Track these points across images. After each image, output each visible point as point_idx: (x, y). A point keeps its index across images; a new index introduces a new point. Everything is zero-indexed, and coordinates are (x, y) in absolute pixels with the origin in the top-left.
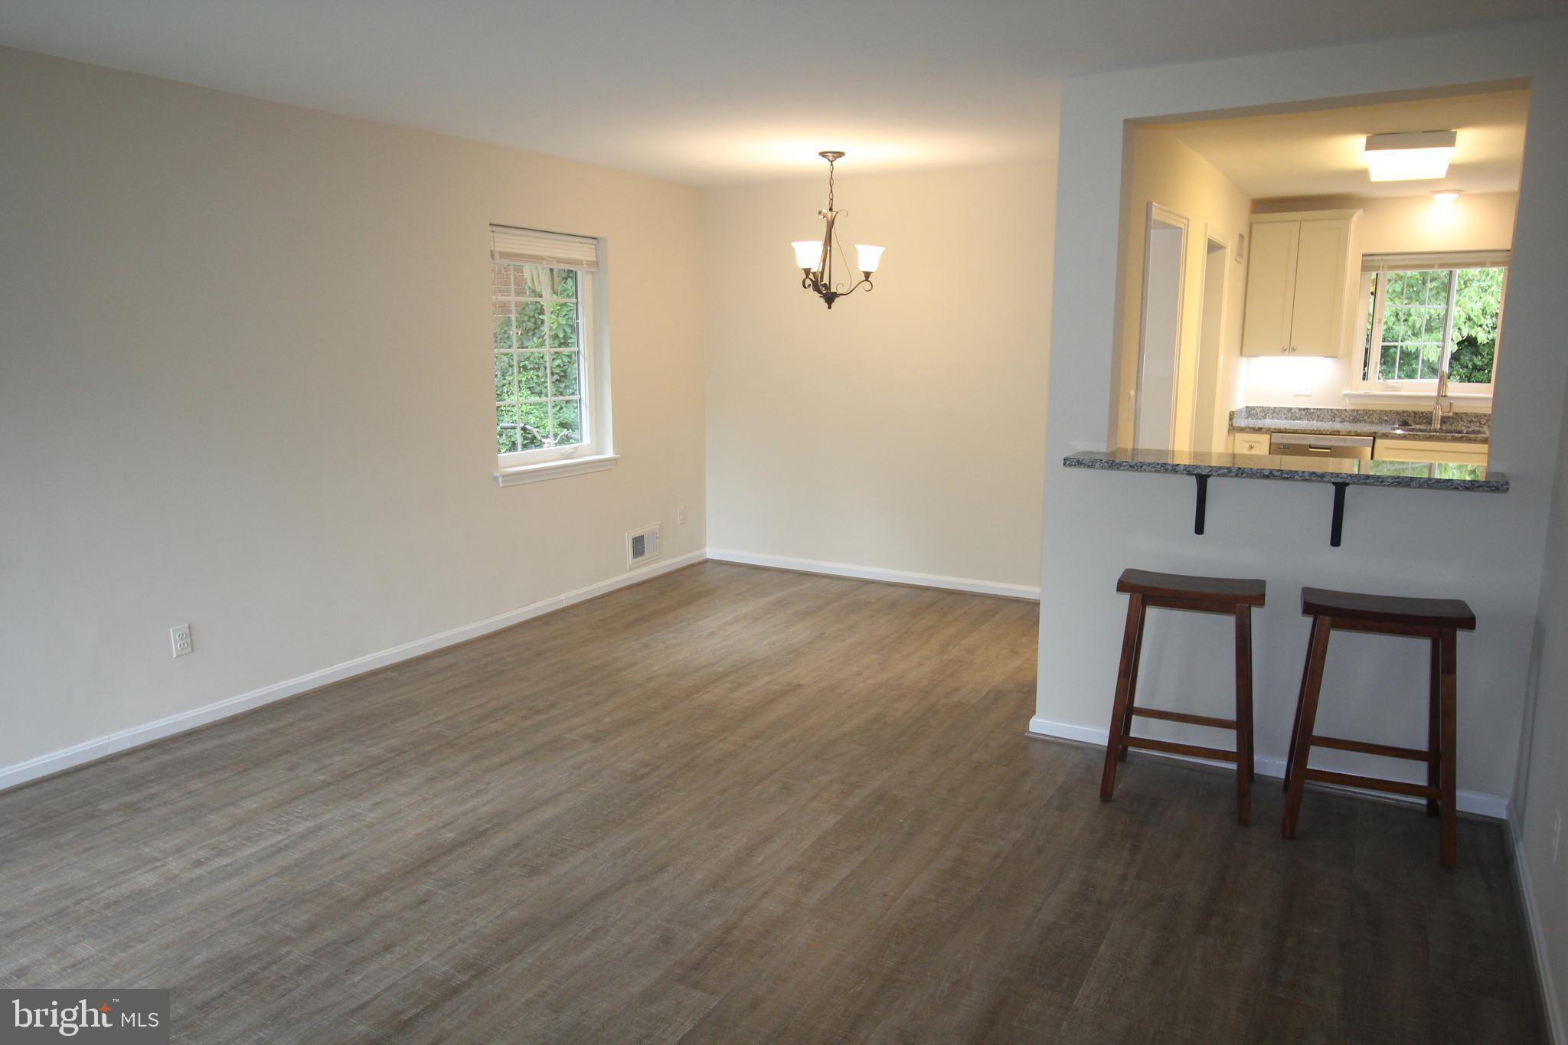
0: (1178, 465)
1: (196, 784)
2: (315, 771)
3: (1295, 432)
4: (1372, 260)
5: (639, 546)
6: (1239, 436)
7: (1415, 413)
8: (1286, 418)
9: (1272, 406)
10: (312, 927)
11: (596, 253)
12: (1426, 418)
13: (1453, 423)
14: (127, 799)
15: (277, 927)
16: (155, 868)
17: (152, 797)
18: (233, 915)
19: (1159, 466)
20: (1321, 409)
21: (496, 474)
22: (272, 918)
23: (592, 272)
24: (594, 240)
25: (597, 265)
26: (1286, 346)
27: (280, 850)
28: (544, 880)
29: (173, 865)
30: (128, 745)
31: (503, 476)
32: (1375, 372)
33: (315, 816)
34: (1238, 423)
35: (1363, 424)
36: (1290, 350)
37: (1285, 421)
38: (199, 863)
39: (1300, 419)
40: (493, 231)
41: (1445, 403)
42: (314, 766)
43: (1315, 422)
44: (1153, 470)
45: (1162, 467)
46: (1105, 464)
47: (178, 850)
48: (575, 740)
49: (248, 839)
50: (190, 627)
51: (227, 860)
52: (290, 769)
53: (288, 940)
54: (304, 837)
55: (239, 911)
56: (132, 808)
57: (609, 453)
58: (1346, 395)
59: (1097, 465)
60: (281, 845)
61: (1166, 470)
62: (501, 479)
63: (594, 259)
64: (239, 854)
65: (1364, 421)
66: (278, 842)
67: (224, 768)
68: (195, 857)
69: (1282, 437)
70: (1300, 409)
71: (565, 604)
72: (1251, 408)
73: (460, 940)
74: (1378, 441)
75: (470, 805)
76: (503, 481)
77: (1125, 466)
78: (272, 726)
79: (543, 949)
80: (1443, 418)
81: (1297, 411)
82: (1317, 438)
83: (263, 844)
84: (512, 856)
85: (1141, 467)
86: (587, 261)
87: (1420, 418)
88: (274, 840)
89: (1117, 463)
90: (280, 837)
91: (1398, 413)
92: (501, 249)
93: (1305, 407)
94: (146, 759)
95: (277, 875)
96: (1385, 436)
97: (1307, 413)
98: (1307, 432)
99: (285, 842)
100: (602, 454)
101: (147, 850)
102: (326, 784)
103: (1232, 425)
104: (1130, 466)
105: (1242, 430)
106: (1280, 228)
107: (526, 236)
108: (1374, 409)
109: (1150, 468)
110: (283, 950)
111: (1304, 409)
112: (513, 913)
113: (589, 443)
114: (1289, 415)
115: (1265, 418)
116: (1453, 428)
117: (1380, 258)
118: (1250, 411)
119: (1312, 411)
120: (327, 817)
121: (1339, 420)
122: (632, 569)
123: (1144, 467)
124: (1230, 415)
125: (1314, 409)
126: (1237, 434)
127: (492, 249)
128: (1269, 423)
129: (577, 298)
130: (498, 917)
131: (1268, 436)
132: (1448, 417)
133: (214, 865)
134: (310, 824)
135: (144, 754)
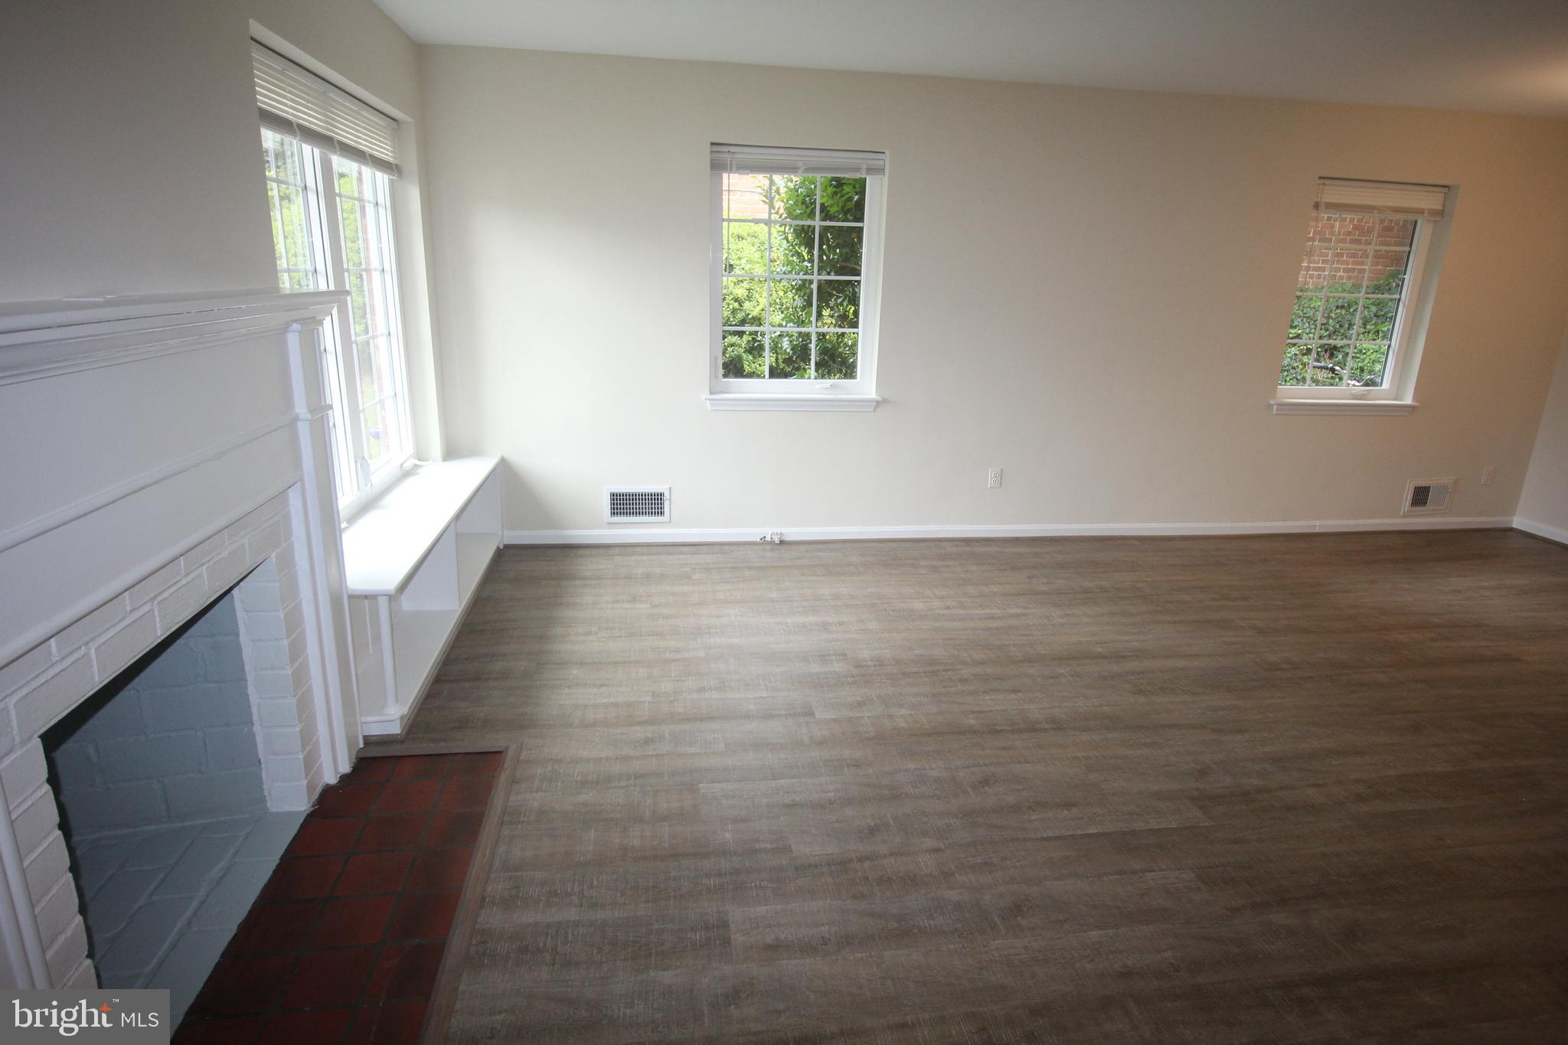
1: (974, 568)
2: (1043, 583)
5: (1421, 496)
10: (982, 663)
11: (1444, 201)
14: (935, 563)
15: (964, 654)
16: (927, 602)
17: (947, 566)
18: (948, 639)
21: (1272, 402)
22: (966, 649)
23: (1435, 221)
24: (1445, 189)
25: (1442, 214)
27: (994, 618)
28: (1142, 699)
29: (936, 604)
30: (951, 535)
31: (1278, 405)
33: (1026, 608)
38: (948, 608)
40: (1324, 184)
42: (1045, 581)
47: (943, 598)
48: (1241, 627)
49: (981, 606)
50: (1002, 470)
51: (963, 612)
52: (1029, 578)
53: (965, 663)
54: (1011, 616)
55: (952, 639)
56: (935, 569)
57: (1408, 400)
60: (996, 616)
62: (1275, 407)
63: (1441, 208)
64: (971, 611)
66: (996, 614)
67: (993, 564)
68: (948, 604)
71: (1317, 530)
73: (1060, 707)
75: (1127, 638)
76: (1277, 409)
78: (1036, 550)
79: (1110, 736)
83: (987, 611)
84: (1132, 677)
86: (1429, 210)
88: (994, 611)
90: (998, 611)
92: (1328, 201)
94: (956, 546)
95: (982, 629)
99: (1000, 615)
100: (1400, 400)
101: (929, 592)
102: (1045, 593)
107: (1363, 187)
110: (959, 667)
112: (1106, 708)
113: (1388, 388)
120: (1032, 611)
122: (1405, 516)
127: (1319, 200)
129: (1411, 246)
130: (1093, 706)
133: (955, 611)
134: (1019, 611)
135: (956, 543)
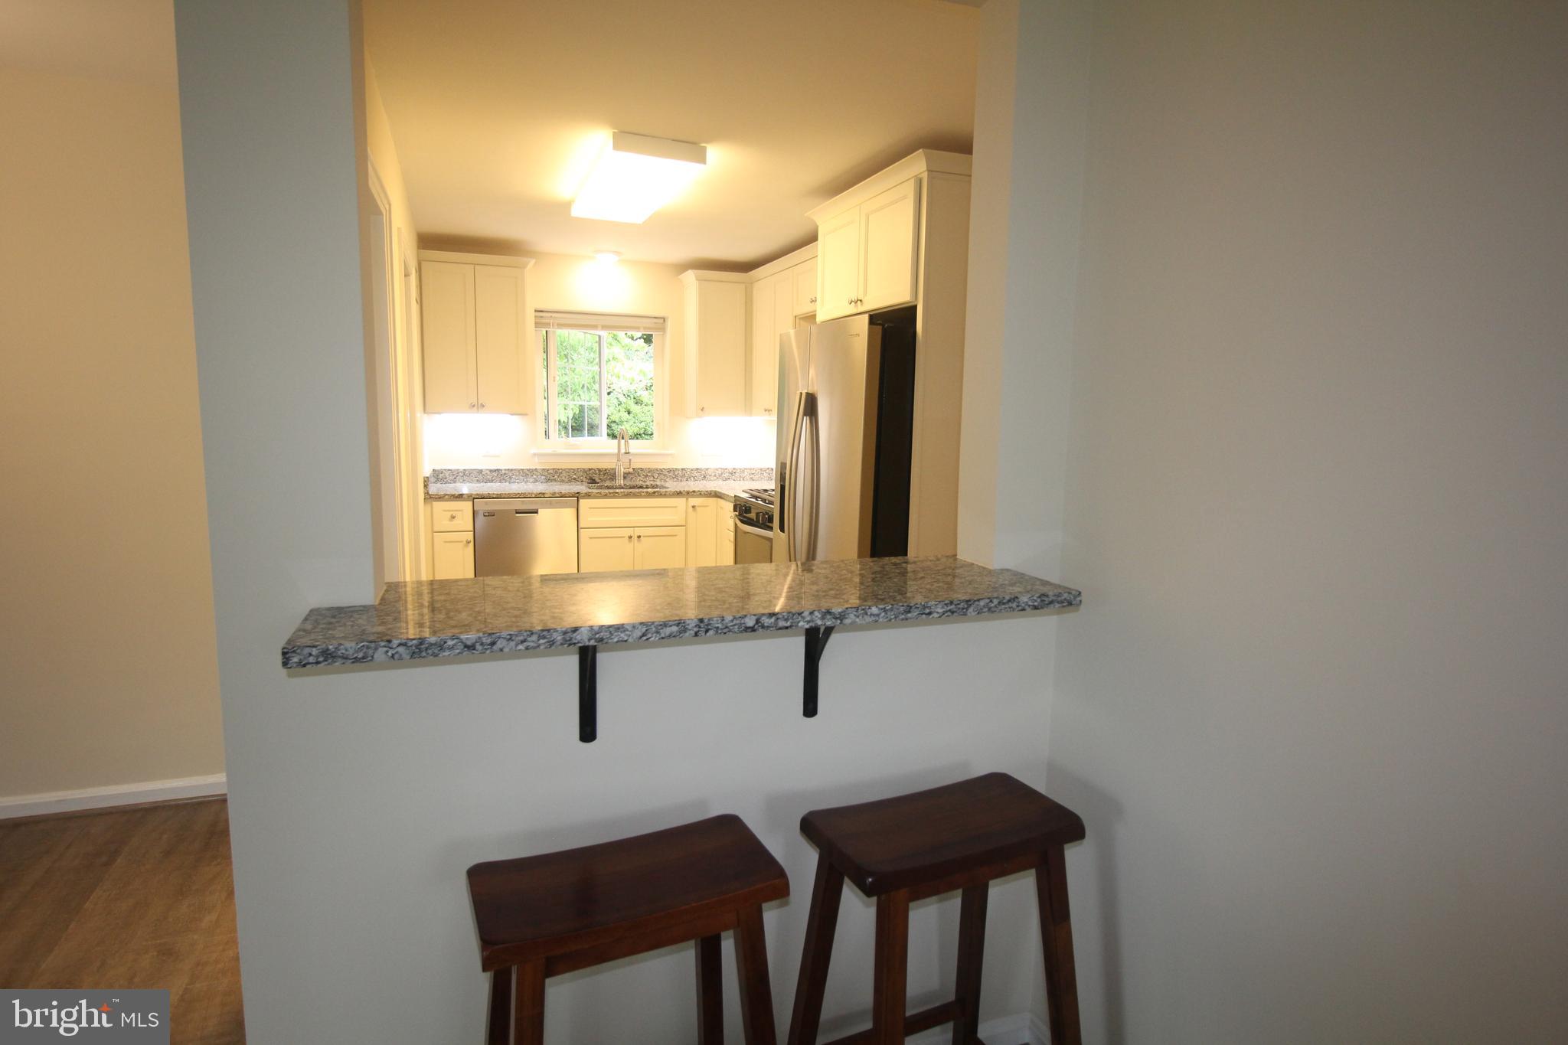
0: (575, 630)
3: (499, 497)
4: (542, 317)
6: (438, 506)
7: (600, 470)
8: (478, 481)
9: (462, 468)
12: (611, 475)
13: (632, 478)
19: (534, 638)
20: (512, 470)
26: (474, 401)
32: (555, 431)
34: (434, 489)
35: (554, 483)
36: (478, 406)
37: (478, 485)
39: (492, 481)
41: (625, 459)
43: (507, 484)
44: (521, 647)
45: (540, 637)
46: (401, 649)
58: (535, 454)
59: (380, 655)
61: (552, 643)
65: (555, 480)
69: (486, 503)
70: (491, 471)
72: (438, 471)
74: (581, 501)
77: (452, 648)
80: (624, 473)
81: (489, 473)
82: (523, 502)
85: (493, 644)
87: (604, 474)
89: (431, 645)
91: (584, 471)
93: (496, 468)
96: (588, 496)
97: (499, 475)
98: (512, 496)
103: (428, 493)
104: (466, 646)
105: (440, 498)
106: (453, 268)
108: (563, 467)
109: (512, 644)
111: (495, 471)
114: (481, 477)
115: (455, 482)
116: (634, 484)
117: (550, 314)
118: (438, 476)
119: (503, 471)
121: (531, 480)
123: (500, 644)
124: (425, 481)
125: (505, 470)
126: (434, 503)
128: (465, 489)
131: (470, 503)
132: (629, 473)
